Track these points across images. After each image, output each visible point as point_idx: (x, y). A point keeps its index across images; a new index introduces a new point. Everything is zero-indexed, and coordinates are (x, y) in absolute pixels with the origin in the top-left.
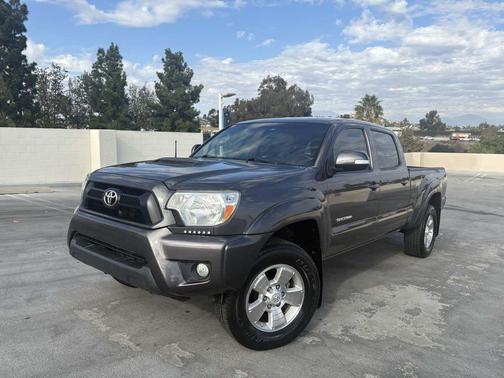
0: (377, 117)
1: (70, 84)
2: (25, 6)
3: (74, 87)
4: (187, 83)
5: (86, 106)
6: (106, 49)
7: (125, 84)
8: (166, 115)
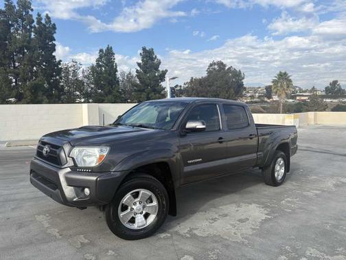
0: (288, 87)
1: (83, 72)
2: (54, 24)
3: (86, 74)
4: (157, 69)
5: (93, 86)
6: (104, 49)
7: (117, 71)
8: (143, 91)
